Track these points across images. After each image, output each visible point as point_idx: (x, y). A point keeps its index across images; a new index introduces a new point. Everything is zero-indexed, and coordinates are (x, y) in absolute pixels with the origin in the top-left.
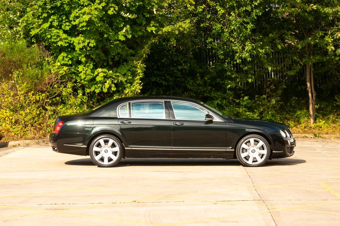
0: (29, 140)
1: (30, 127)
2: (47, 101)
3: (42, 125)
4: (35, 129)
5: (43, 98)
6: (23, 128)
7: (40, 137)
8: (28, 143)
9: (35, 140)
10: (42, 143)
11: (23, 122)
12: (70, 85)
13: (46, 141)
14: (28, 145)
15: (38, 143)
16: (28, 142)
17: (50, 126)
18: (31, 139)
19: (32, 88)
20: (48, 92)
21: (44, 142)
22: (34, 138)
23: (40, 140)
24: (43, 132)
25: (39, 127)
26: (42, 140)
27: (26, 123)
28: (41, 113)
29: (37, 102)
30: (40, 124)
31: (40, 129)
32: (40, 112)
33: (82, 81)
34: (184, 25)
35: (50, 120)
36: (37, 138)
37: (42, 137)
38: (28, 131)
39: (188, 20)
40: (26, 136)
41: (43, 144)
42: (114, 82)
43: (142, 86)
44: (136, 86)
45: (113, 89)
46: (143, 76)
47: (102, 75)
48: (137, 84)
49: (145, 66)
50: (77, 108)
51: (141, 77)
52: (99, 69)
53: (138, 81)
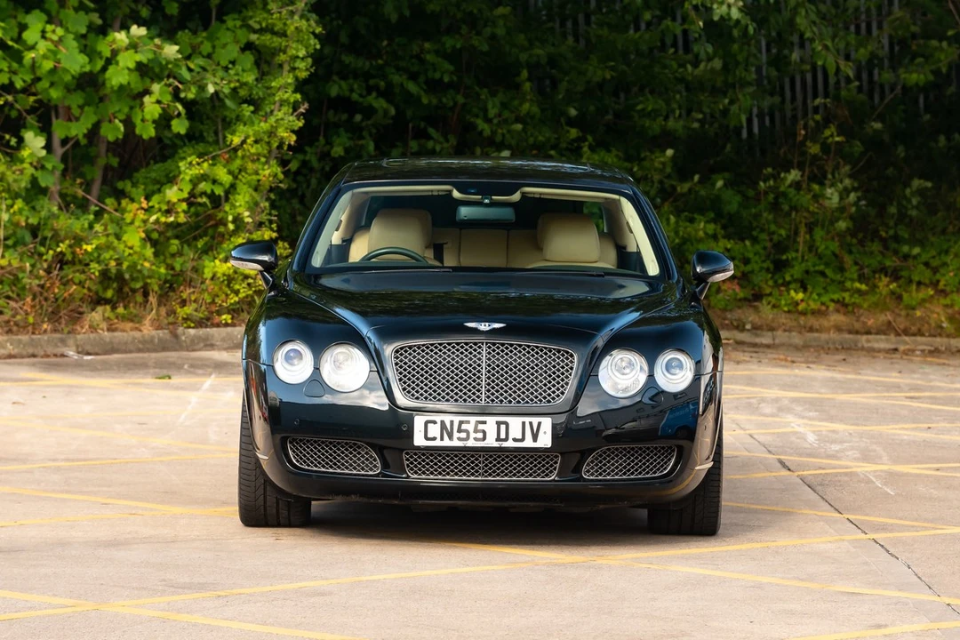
33: (41, 85)
42: (183, 95)
43: (302, 114)
44: (280, 115)
45: (180, 126)
46: (307, 70)
47: (128, 60)
48: (281, 105)
49: (319, 30)
50: (12, 206)
51: (303, 75)
52: (117, 34)
53: (286, 96)
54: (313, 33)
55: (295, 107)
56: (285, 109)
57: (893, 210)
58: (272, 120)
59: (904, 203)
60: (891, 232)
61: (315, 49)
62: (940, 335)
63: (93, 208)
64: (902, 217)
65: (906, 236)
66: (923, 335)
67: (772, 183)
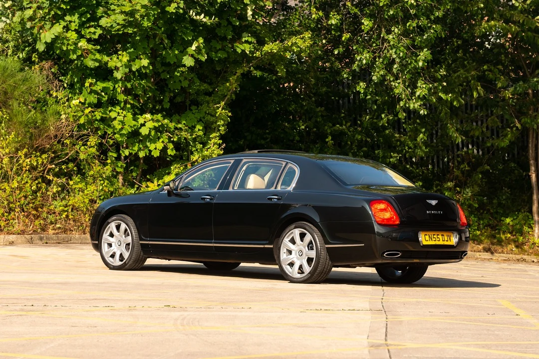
0: (15, 236)
1: (18, 212)
2: (51, 167)
3: (40, 209)
4: (27, 217)
5: (43, 162)
6: (6, 214)
7: (34, 231)
8: (13, 240)
9: (26, 236)
10: (38, 241)
11: (6, 203)
12: (93, 140)
13: (45, 238)
14: (12, 243)
15: (31, 242)
16: (13, 238)
17: (54, 213)
18: (19, 234)
19: (25, 143)
20: (53, 153)
21: (41, 239)
22: (23, 232)
23: (35, 237)
24: (42, 222)
25: (34, 212)
26: (38, 235)
27: (11, 205)
28: (39, 189)
29: (33, 168)
30: (36, 209)
31: (37, 217)
32: (37, 187)
33: (117, 136)
34: (300, 42)
35: (55, 203)
36: (30, 233)
37: (39, 230)
38: (14, 219)
39: (307, 33)
40: (10, 229)
41: (40, 243)
42: (172, 139)
43: (223, 148)
44: (213, 148)
45: (171, 152)
46: (225, 130)
47: (150, 125)
48: (214, 145)
49: (230, 114)
50: (104, 183)
51: (223, 133)
52: (146, 115)
53: (216, 141)
54: (228, 115)
55: (220, 145)
56: (216, 146)
57: (495, 201)
58: (210, 150)
59: (500, 198)
60: (495, 210)
61: (228, 122)
62: (512, 254)
63: (136, 186)
64: (500, 204)
65: (502, 212)
66: (504, 253)
67: (439, 187)
